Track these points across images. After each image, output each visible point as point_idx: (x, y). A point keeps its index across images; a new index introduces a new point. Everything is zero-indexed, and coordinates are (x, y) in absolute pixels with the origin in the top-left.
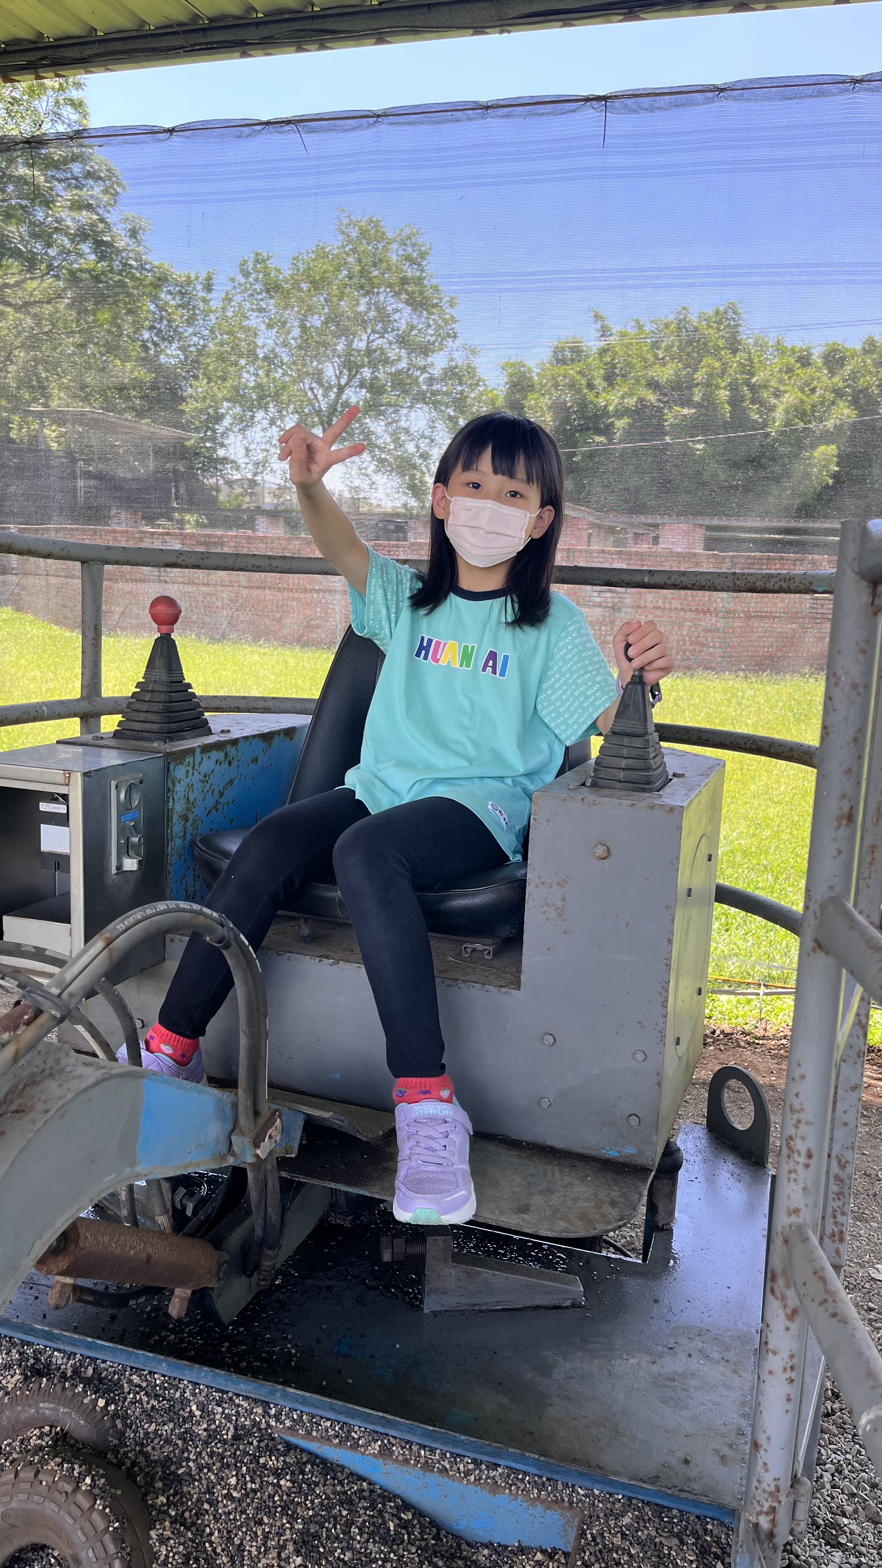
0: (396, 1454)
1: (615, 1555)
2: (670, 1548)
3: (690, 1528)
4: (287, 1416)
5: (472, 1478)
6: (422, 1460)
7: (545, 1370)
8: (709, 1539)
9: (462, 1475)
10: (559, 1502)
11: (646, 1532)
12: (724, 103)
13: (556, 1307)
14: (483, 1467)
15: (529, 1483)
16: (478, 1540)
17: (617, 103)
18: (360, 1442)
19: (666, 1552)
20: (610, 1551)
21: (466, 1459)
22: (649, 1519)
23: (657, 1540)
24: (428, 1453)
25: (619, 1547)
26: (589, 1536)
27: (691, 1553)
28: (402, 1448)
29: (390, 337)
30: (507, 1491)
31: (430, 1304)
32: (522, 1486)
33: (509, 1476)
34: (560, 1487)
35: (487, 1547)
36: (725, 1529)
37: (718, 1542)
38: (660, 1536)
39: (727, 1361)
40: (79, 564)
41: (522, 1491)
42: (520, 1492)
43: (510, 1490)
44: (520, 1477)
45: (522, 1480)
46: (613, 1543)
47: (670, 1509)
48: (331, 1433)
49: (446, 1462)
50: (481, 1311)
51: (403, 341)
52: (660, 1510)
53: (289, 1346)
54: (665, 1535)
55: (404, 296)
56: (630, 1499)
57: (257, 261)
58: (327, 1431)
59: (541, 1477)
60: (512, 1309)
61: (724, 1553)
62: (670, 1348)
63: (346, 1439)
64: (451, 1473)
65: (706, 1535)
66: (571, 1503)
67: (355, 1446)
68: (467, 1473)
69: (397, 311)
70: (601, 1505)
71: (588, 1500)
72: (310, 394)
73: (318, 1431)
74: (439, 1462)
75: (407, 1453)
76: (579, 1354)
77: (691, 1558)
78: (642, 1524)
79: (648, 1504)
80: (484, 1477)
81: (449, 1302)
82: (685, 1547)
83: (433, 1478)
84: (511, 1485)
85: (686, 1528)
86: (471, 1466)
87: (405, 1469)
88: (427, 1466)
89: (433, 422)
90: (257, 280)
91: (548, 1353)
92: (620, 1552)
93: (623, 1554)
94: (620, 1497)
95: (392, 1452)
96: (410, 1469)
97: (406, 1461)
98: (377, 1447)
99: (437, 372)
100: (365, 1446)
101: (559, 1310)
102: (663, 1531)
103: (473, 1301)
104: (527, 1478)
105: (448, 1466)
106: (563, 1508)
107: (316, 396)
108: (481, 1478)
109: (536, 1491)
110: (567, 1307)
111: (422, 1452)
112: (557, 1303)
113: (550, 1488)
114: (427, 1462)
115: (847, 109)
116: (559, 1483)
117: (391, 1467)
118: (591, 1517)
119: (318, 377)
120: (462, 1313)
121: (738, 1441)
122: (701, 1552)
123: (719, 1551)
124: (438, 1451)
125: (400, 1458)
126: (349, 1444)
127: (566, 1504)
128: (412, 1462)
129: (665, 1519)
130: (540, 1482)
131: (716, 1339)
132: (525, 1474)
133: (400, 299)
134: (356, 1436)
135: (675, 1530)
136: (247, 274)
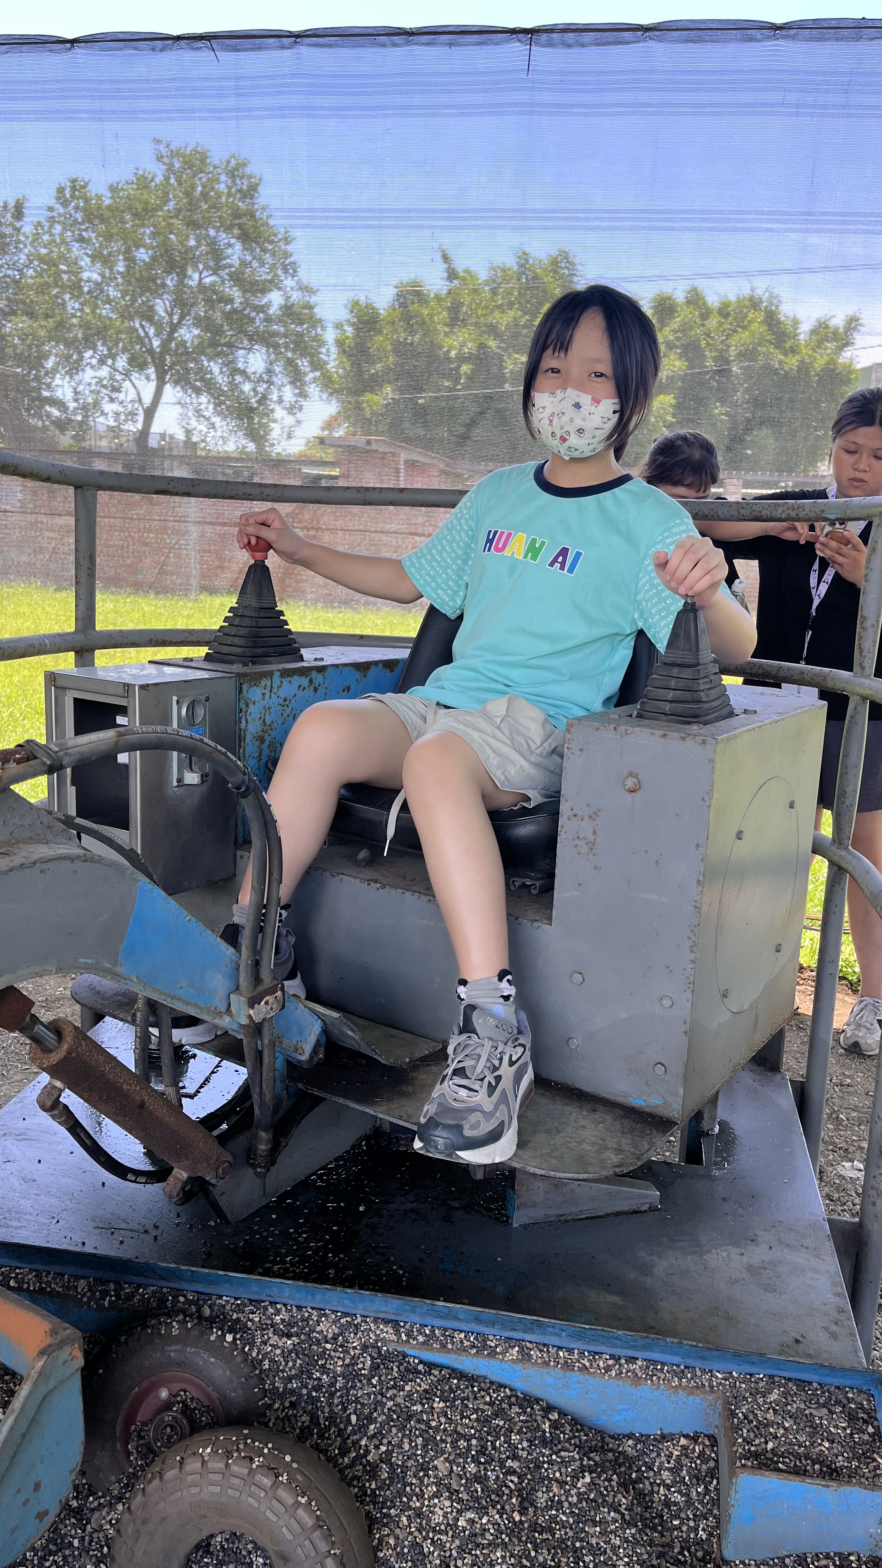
0: (534, 1357)
1: (771, 1430)
2: (821, 1418)
3: (834, 1398)
4: (419, 1331)
5: (613, 1373)
6: (562, 1361)
7: (646, 1269)
8: (853, 1406)
9: (603, 1371)
10: (700, 1387)
11: (795, 1406)
12: (650, 43)
13: (635, 1212)
14: (623, 1361)
15: (668, 1372)
16: (618, 1432)
17: (544, 37)
18: (498, 1350)
19: (818, 1422)
20: (766, 1426)
21: (604, 1356)
22: (795, 1394)
23: (807, 1412)
24: (566, 1354)
25: (773, 1422)
26: (740, 1415)
27: (842, 1420)
28: (541, 1351)
29: (224, 273)
30: (649, 1382)
31: (519, 1218)
32: (663, 1376)
33: (648, 1367)
34: (699, 1373)
35: (630, 1438)
36: (865, 1396)
37: (862, 1407)
38: (809, 1407)
39: (807, 1248)
40: (71, 490)
41: (664, 1380)
42: (661, 1382)
43: (652, 1381)
44: (659, 1367)
45: (662, 1370)
46: (766, 1419)
47: (810, 1383)
48: (466, 1343)
49: (586, 1360)
50: (567, 1221)
51: (237, 279)
52: (802, 1384)
53: (395, 1267)
54: (813, 1406)
55: (236, 231)
56: (771, 1377)
57: (74, 189)
58: (462, 1342)
59: (678, 1366)
60: (595, 1217)
61: (871, 1417)
62: (752, 1240)
63: (482, 1347)
64: (591, 1370)
65: (849, 1403)
66: (712, 1387)
67: (493, 1353)
68: (608, 1369)
69: (230, 245)
70: (744, 1386)
71: (727, 1383)
72: (140, 331)
73: (453, 1344)
74: (579, 1361)
75: (545, 1355)
76: (671, 1252)
77: (844, 1425)
78: (790, 1399)
79: (790, 1380)
80: (624, 1371)
81: (536, 1214)
82: (834, 1416)
83: (575, 1376)
84: (652, 1376)
85: (830, 1399)
86: (611, 1362)
87: (545, 1371)
88: (568, 1366)
89: (271, 364)
90: (77, 208)
91: (642, 1254)
92: (775, 1427)
93: (778, 1428)
94: (761, 1376)
95: (530, 1356)
96: (551, 1371)
97: (546, 1364)
98: (515, 1353)
99: (273, 310)
100: (503, 1353)
101: (639, 1215)
102: (810, 1403)
103: (560, 1212)
104: (666, 1368)
105: (588, 1364)
106: (706, 1392)
107: (146, 333)
108: (621, 1373)
109: (676, 1379)
110: (646, 1211)
111: (561, 1354)
112: (636, 1209)
113: (689, 1375)
114: (566, 1362)
115: (769, 56)
116: (697, 1369)
117: (530, 1370)
118: (736, 1398)
119: (148, 315)
120: (550, 1224)
121: (841, 1318)
122: (850, 1419)
123: (866, 1417)
124: (576, 1351)
125: (539, 1361)
126: (486, 1352)
127: (708, 1389)
128: (552, 1363)
129: (810, 1392)
130: (678, 1370)
131: (790, 1229)
132: (663, 1364)
133: (232, 234)
134: (493, 1345)
135: (821, 1401)
136: (65, 204)
